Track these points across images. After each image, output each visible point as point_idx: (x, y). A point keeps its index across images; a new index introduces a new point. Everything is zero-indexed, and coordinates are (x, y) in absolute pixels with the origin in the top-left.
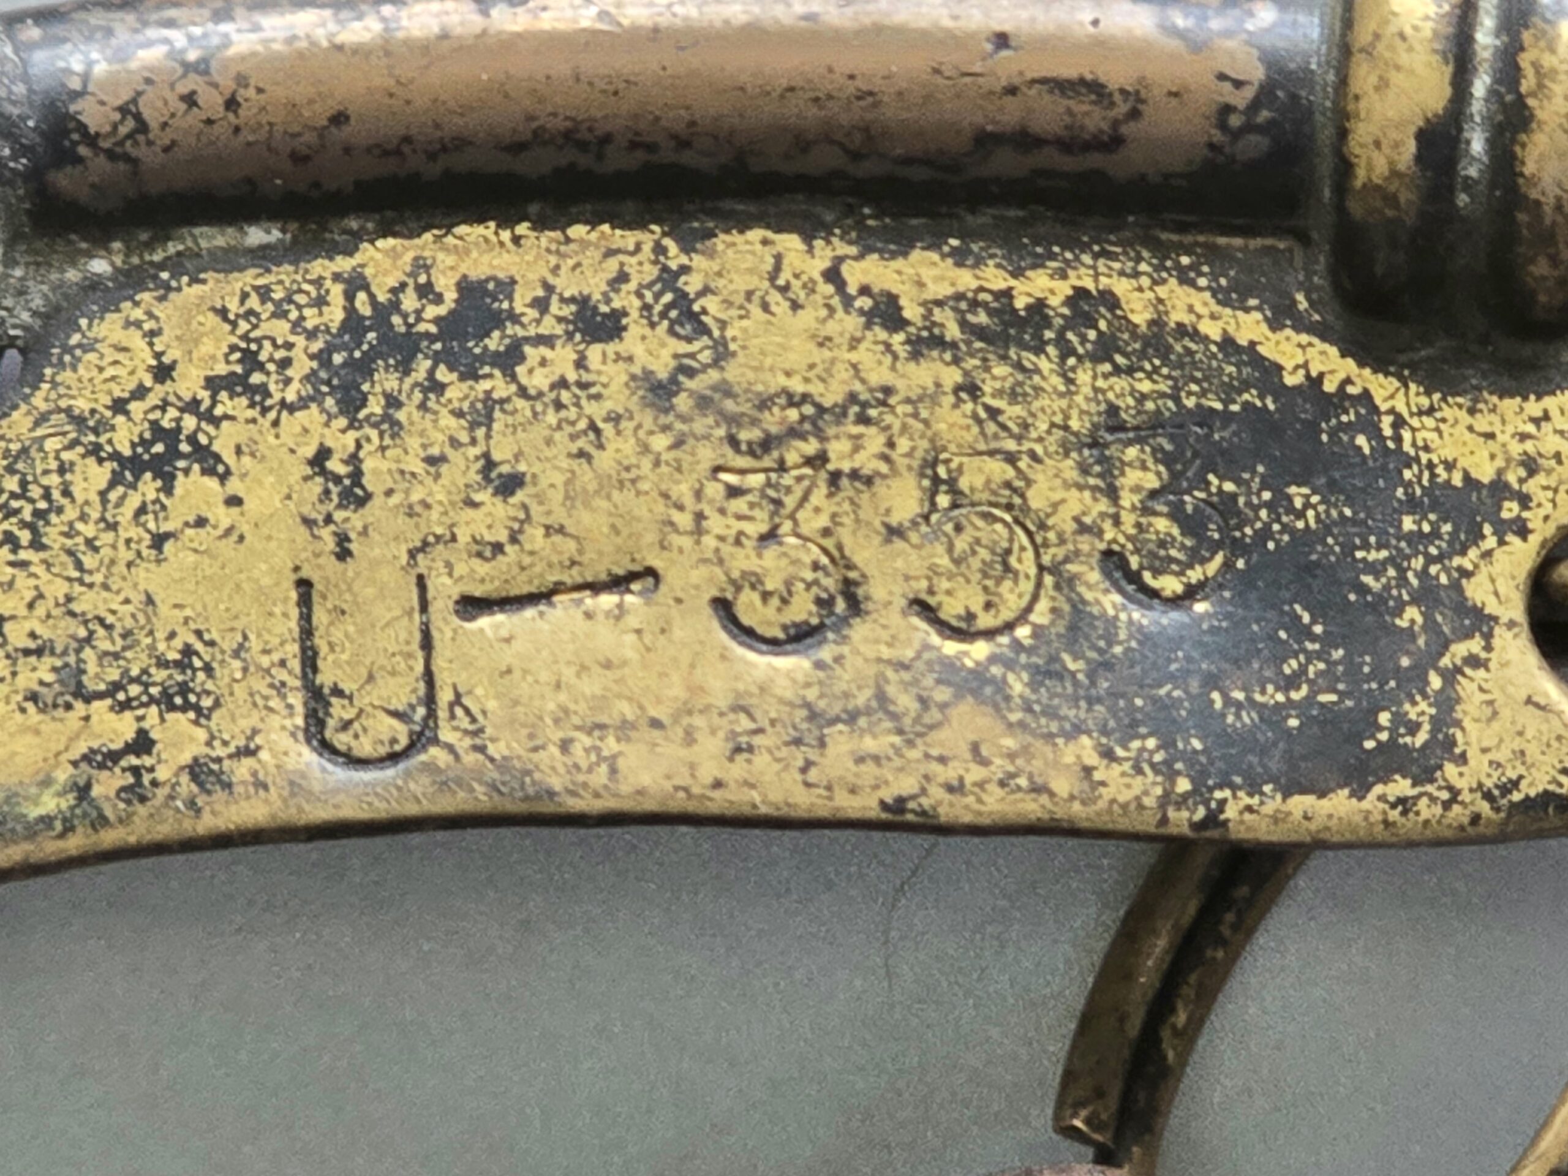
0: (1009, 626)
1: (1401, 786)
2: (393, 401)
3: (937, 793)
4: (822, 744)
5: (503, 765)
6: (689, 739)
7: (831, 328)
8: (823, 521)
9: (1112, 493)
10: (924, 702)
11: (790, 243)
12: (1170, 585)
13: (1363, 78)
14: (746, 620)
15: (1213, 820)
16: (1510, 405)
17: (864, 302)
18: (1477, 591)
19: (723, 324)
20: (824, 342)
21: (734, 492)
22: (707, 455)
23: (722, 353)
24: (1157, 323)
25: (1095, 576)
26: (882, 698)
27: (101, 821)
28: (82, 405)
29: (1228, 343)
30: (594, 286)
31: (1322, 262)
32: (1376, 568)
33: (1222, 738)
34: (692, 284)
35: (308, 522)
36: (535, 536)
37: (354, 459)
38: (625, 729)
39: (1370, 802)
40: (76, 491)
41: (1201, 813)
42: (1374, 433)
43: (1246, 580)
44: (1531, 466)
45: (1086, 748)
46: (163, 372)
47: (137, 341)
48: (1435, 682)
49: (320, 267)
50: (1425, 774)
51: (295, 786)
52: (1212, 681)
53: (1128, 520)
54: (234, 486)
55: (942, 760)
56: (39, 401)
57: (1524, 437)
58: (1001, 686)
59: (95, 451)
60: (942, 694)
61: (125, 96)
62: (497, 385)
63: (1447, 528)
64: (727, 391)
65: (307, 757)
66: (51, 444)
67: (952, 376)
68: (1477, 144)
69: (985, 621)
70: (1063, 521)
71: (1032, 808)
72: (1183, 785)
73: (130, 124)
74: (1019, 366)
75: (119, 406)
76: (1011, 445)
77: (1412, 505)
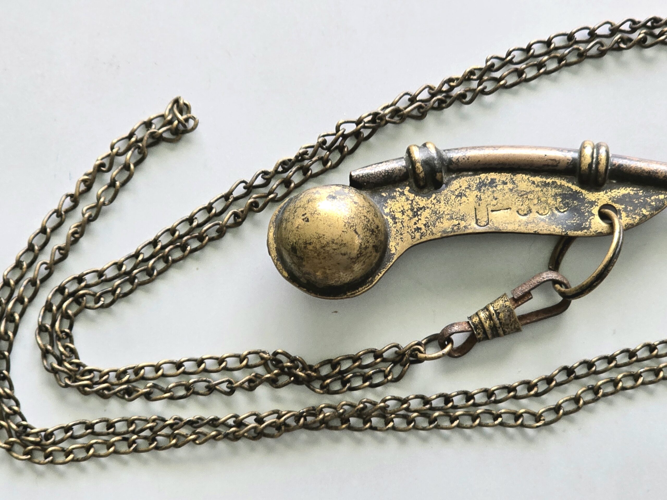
0: (546, 214)
1: (586, 231)
2: (484, 190)
3: (539, 230)
4: (528, 225)
5: (496, 227)
6: (515, 224)
7: (528, 184)
8: (527, 203)
9: (556, 201)
10: (538, 222)
11: (524, 175)
12: (562, 211)
13: (583, 159)
14: (520, 213)
15: (567, 234)
16: (596, 193)
17: (531, 182)
18: (593, 212)
19: (517, 183)
20: (527, 186)
21: (518, 200)
22: (516, 196)
23: (517, 186)
24: (561, 184)
25: (554, 209)
26: (534, 221)
27: (455, 232)
28: (452, 190)
29: (568, 187)
30: (504, 179)
31: (577, 179)
32: (583, 209)
33: (567, 226)
34: (514, 179)
35: (476, 202)
36: (499, 204)
37: (480, 196)
38: (508, 223)
39: (582, 232)
40: (452, 198)
41: (565, 233)
42: (583, 196)
43: (570, 210)
44: (598, 199)
45: (554, 226)
46: (460, 187)
47: (457, 183)
48: (589, 220)
49: (476, 176)
50: (588, 230)
51: (475, 228)
52: (566, 220)
53: (558, 204)
54: (468, 198)
55: (540, 227)
56: (448, 189)
57: (597, 196)
58: (545, 220)
59: (453, 194)
60: (540, 221)
61: (457, 158)
62: (495, 189)
63: (590, 205)
64: (517, 190)
65: (476, 226)
66: (449, 194)
67: (540, 189)
68: (594, 166)
69: (544, 214)
70: (551, 204)
71: (549, 232)
72: (564, 230)
73: (457, 161)
74: (547, 188)
75: (456, 190)
76: (546, 196)
77: (586, 203)
